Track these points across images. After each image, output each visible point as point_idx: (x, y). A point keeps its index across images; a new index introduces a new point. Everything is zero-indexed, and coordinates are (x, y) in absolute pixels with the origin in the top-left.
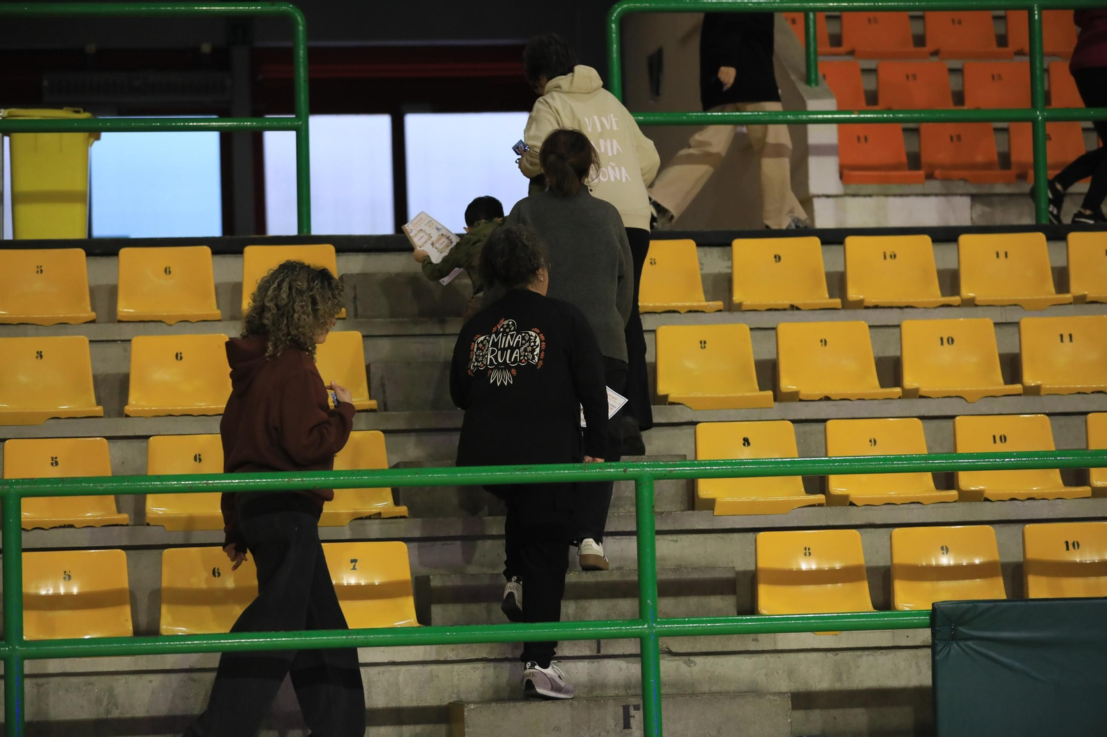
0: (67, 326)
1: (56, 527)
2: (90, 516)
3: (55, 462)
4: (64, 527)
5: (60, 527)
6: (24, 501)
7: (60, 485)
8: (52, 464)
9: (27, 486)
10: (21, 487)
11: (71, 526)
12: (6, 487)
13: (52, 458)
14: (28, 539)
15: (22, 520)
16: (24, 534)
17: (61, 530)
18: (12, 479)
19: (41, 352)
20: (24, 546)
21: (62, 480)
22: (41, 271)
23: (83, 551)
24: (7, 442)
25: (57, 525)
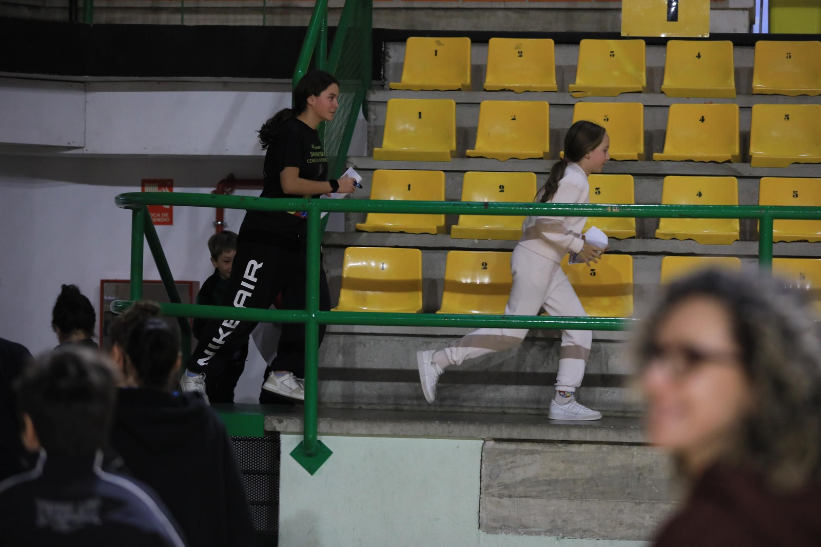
0: (808, 97)
1: (795, 241)
2: (819, 235)
3: (796, 195)
4: (801, 241)
5: (798, 241)
6: (776, 222)
7: (801, 212)
8: (794, 196)
9: (778, 211)
10: (773, 211)
11: (806, 241)
12: (763, 211)
13: (794, 192)
14: (777, 249)
15: (774, 235)
16: (774, 246)
17: (799, 243)
18: (767, 206)
19: (788, 115)
20: (774, 254)
21: (803, 208)
22: (790, 57)
23: (814, 260)
24: (762, 179)
25: (796, 240)
